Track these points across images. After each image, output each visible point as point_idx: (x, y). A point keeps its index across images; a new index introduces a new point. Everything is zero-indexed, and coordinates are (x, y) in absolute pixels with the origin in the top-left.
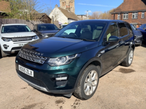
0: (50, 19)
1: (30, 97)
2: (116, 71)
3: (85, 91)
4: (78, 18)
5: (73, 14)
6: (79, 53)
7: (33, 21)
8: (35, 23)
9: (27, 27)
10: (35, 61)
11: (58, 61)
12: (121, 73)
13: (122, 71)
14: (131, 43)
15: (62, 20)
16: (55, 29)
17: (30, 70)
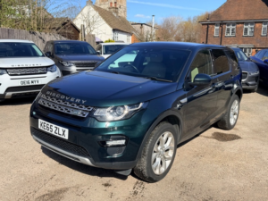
0: (77, 31)
1: (56, 177)
2: (207, 137)
3: (154, 166)
4: (134, 30)
5: (124, 21)
6: (145, 102)
7: (43, 33)
8: (48, 38)
9: (34, 47)
10: (72, 113)
11: (111, 114)
12: (215, 141)
13: (219, 137)
14: (235, 86)
15: (103, 33)
16: (89, 53)
17: (61, 128)
